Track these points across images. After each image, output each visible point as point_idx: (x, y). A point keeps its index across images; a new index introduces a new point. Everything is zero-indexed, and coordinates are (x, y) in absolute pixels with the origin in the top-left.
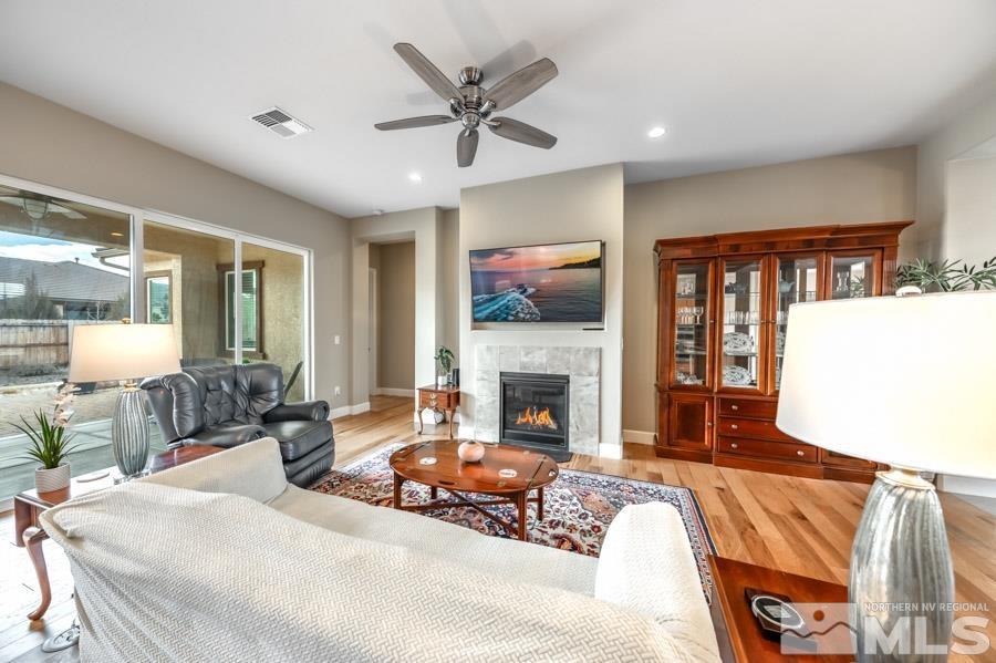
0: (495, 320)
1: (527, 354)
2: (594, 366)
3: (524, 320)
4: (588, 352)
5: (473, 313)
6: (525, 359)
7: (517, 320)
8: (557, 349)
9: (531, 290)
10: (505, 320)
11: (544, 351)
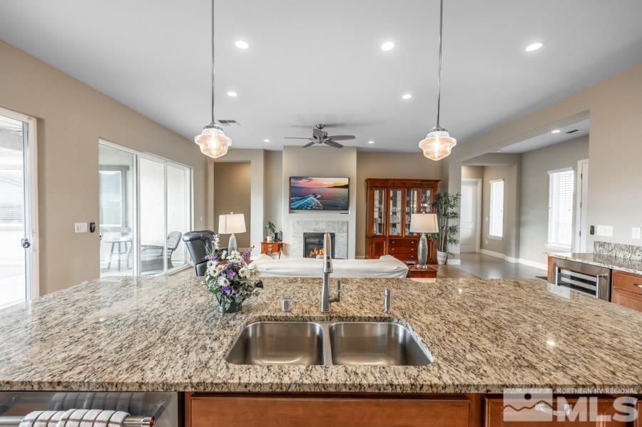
0: (301, 209)
1: (316, 224)
2: (345, 229)
3: (315, 209)
4: (343, 223)
5: (290, 205)
6: (315, 227)
7: (312, 209)
8: (330, 222)
9: (319, 196)
10: (307, 209)
11: (324, 223)
